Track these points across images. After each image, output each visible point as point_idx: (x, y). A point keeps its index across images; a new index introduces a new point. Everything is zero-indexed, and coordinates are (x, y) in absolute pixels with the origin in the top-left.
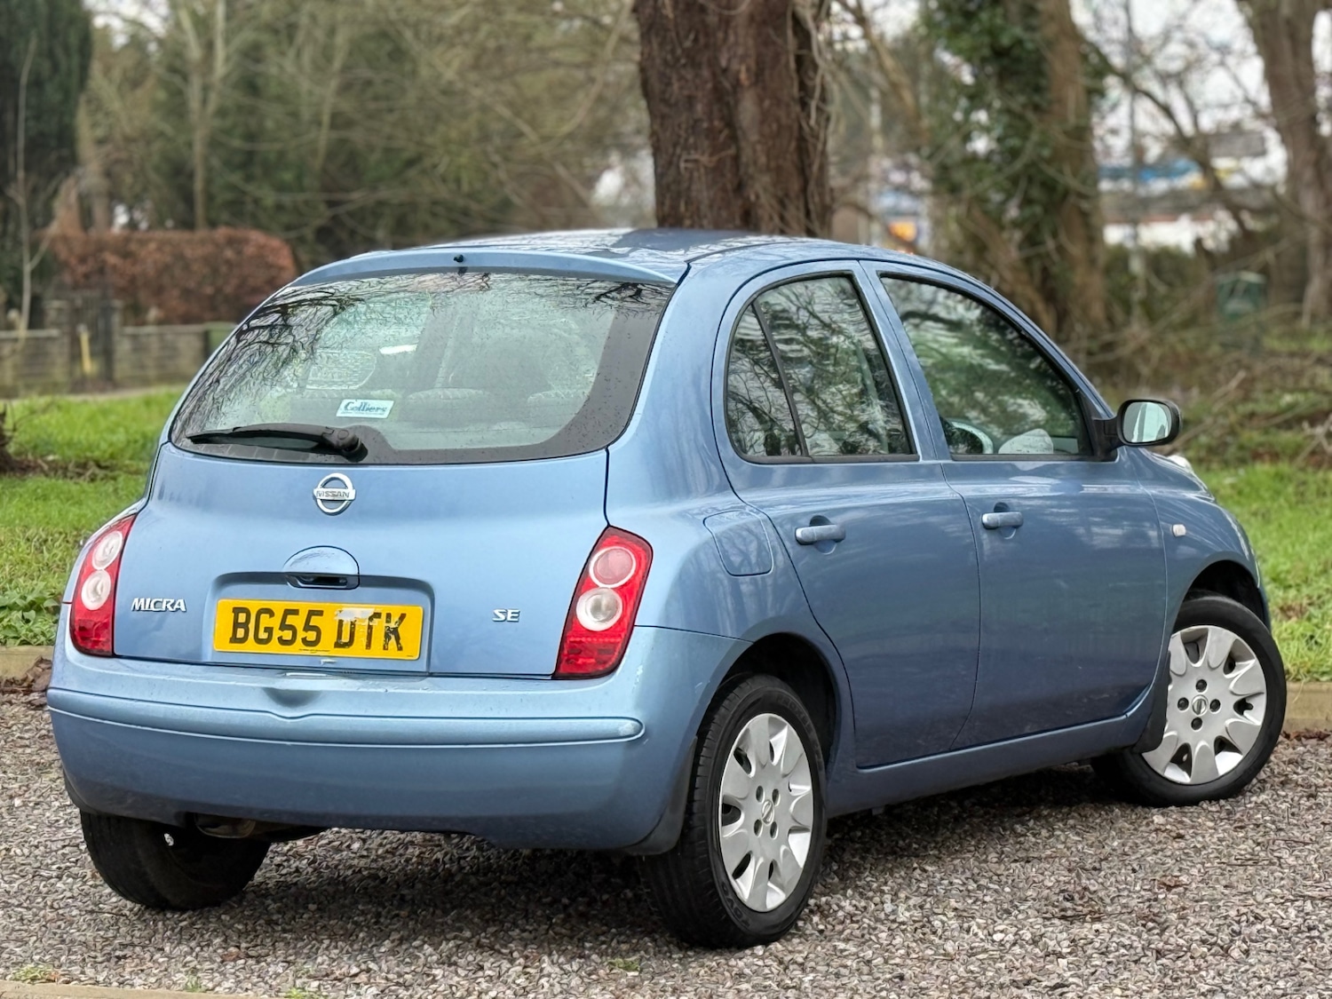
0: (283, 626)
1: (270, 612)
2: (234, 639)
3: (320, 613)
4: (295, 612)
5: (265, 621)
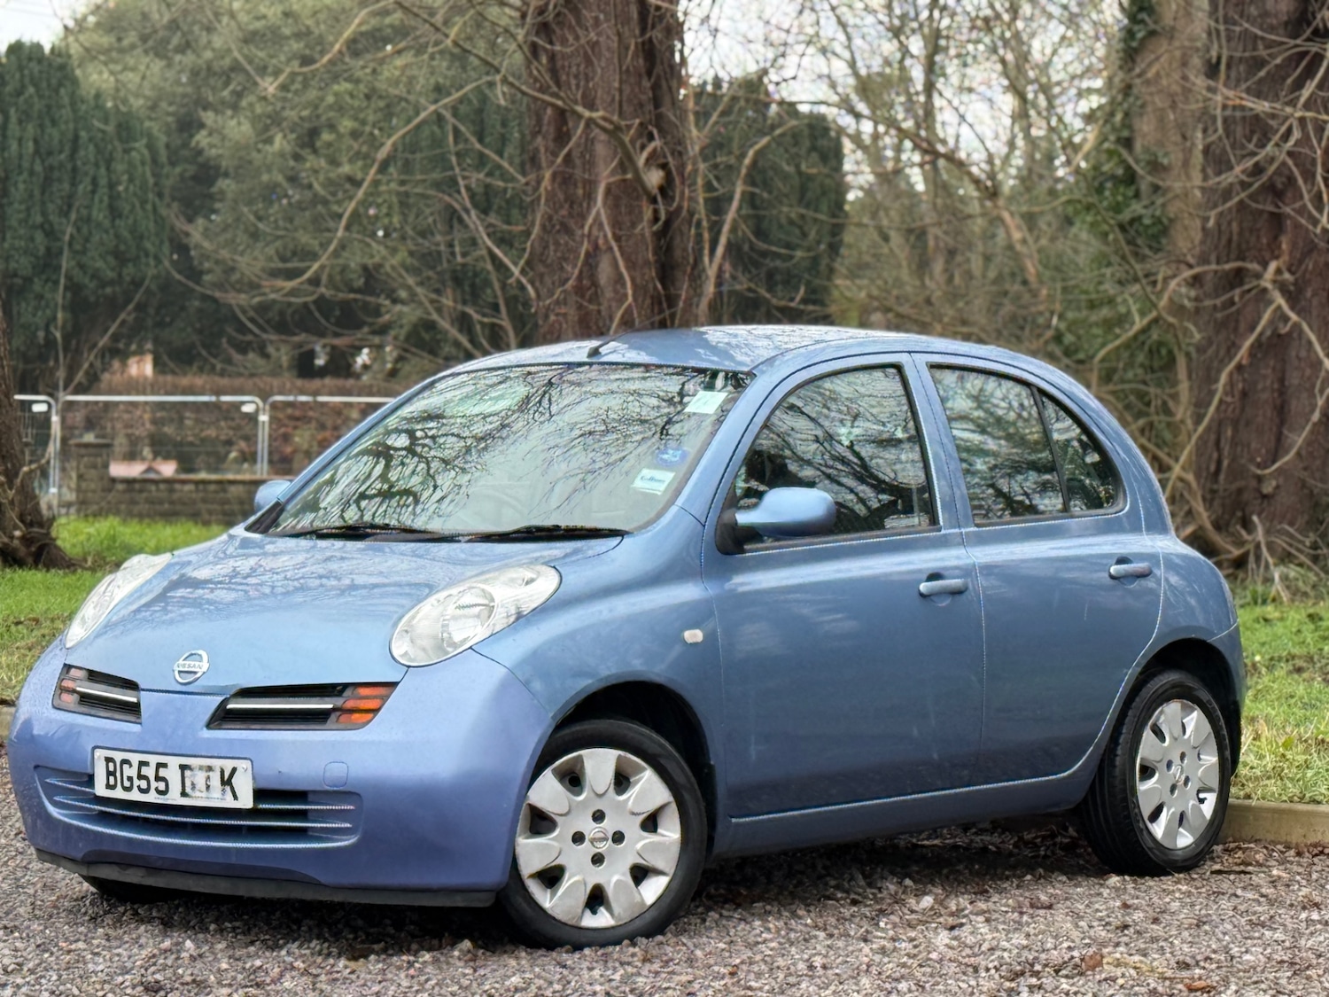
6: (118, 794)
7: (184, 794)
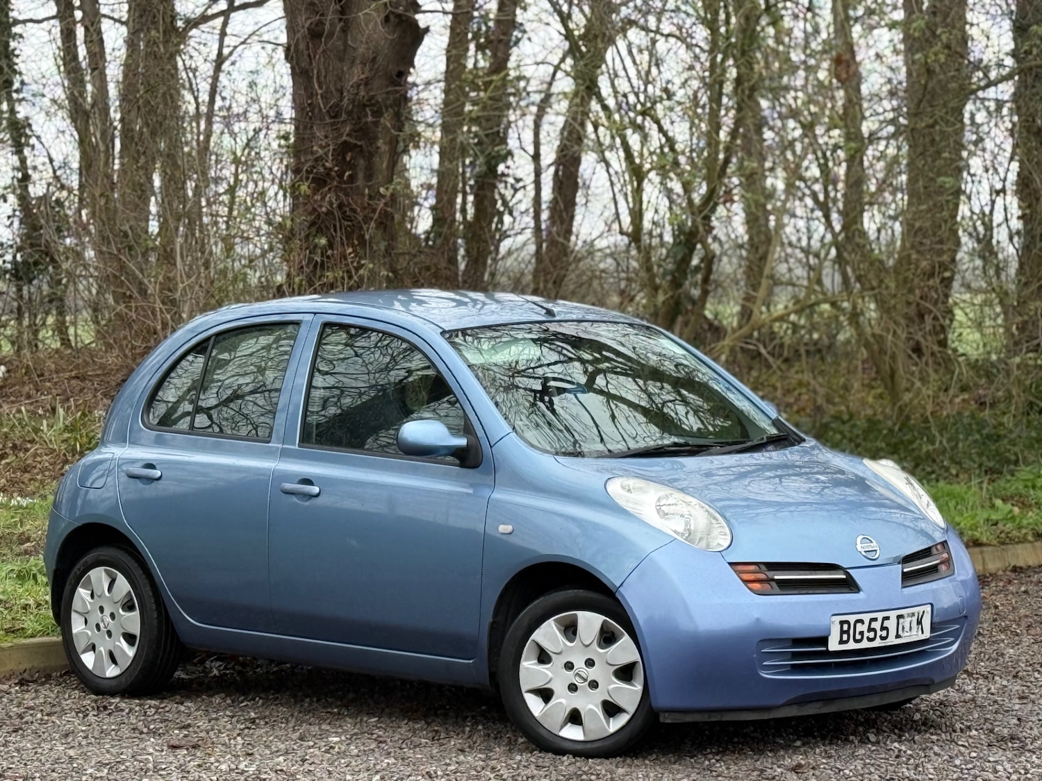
6: (851, 646)
7: (898, 636)
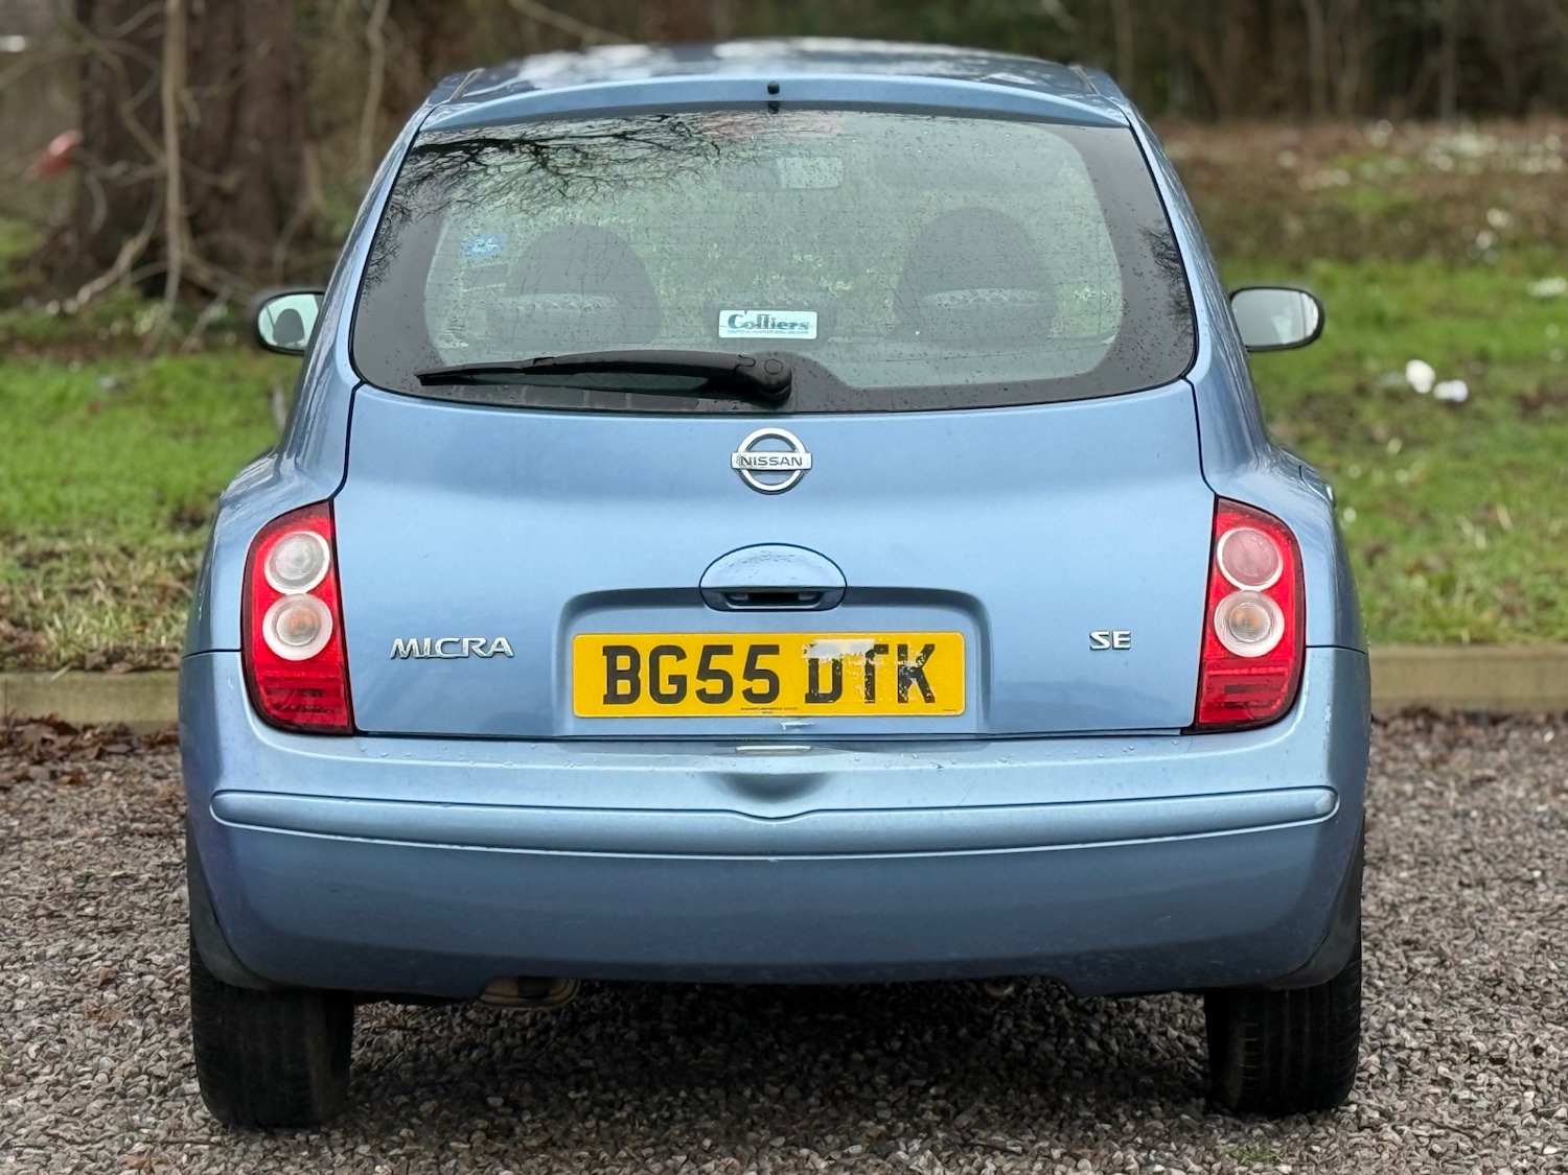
0: (705, 672)
1: (680, 653)
2: (612, 697)
3: (773, 650)
4: (726, 650)
5: (668, 665)
